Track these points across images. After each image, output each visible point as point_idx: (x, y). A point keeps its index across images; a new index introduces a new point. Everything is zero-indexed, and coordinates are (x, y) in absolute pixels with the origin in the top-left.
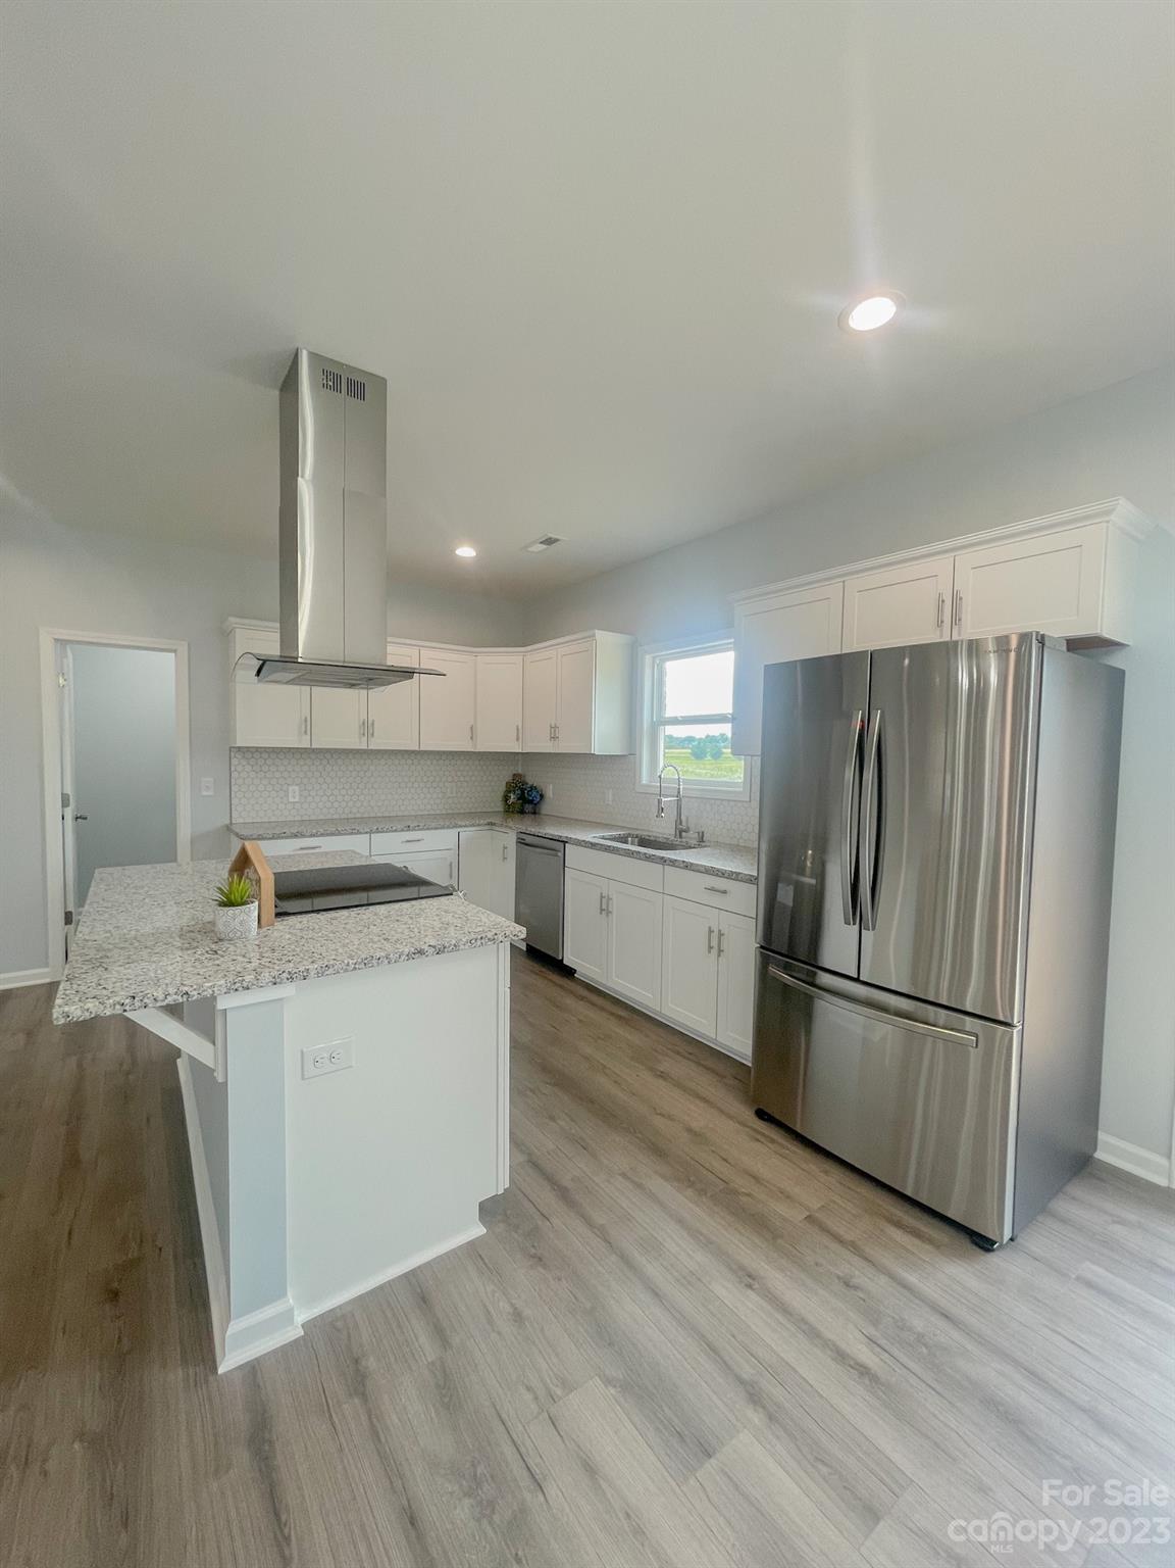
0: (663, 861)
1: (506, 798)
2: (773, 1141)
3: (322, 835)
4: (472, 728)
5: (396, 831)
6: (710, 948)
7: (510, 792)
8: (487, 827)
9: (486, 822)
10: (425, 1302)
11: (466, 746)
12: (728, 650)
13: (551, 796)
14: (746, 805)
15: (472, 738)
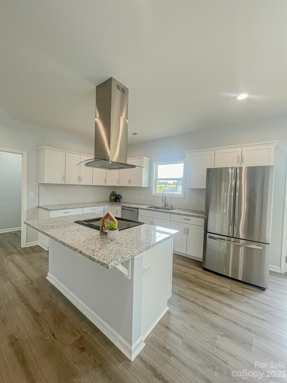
0: (171, 213)
1: (110, 197)
2: (211, 275)
3: (71, 208)
4: (105, 179)
5: (89, 207)
6: (185, 233)
7: (112, 196)
8: (111, 205)
9: (111, 204)
10: (168, 328)
11: (104, 184)
12: (182, 163)
13: (124, 197)
14: (183, 199)
15: (105, 182)
